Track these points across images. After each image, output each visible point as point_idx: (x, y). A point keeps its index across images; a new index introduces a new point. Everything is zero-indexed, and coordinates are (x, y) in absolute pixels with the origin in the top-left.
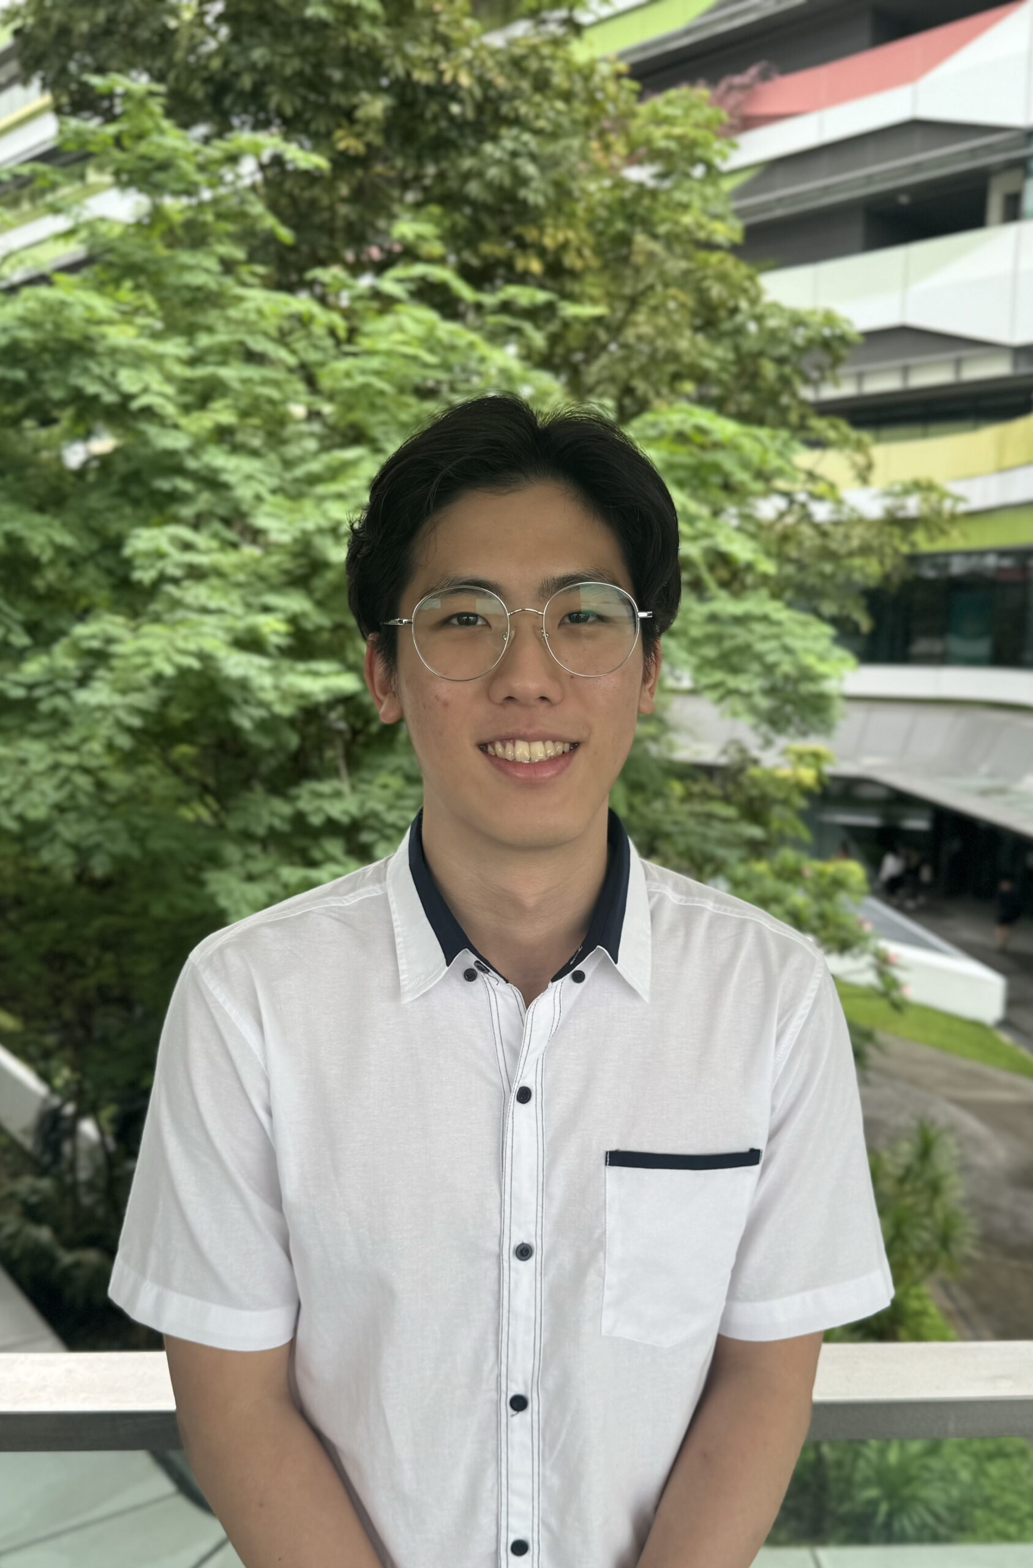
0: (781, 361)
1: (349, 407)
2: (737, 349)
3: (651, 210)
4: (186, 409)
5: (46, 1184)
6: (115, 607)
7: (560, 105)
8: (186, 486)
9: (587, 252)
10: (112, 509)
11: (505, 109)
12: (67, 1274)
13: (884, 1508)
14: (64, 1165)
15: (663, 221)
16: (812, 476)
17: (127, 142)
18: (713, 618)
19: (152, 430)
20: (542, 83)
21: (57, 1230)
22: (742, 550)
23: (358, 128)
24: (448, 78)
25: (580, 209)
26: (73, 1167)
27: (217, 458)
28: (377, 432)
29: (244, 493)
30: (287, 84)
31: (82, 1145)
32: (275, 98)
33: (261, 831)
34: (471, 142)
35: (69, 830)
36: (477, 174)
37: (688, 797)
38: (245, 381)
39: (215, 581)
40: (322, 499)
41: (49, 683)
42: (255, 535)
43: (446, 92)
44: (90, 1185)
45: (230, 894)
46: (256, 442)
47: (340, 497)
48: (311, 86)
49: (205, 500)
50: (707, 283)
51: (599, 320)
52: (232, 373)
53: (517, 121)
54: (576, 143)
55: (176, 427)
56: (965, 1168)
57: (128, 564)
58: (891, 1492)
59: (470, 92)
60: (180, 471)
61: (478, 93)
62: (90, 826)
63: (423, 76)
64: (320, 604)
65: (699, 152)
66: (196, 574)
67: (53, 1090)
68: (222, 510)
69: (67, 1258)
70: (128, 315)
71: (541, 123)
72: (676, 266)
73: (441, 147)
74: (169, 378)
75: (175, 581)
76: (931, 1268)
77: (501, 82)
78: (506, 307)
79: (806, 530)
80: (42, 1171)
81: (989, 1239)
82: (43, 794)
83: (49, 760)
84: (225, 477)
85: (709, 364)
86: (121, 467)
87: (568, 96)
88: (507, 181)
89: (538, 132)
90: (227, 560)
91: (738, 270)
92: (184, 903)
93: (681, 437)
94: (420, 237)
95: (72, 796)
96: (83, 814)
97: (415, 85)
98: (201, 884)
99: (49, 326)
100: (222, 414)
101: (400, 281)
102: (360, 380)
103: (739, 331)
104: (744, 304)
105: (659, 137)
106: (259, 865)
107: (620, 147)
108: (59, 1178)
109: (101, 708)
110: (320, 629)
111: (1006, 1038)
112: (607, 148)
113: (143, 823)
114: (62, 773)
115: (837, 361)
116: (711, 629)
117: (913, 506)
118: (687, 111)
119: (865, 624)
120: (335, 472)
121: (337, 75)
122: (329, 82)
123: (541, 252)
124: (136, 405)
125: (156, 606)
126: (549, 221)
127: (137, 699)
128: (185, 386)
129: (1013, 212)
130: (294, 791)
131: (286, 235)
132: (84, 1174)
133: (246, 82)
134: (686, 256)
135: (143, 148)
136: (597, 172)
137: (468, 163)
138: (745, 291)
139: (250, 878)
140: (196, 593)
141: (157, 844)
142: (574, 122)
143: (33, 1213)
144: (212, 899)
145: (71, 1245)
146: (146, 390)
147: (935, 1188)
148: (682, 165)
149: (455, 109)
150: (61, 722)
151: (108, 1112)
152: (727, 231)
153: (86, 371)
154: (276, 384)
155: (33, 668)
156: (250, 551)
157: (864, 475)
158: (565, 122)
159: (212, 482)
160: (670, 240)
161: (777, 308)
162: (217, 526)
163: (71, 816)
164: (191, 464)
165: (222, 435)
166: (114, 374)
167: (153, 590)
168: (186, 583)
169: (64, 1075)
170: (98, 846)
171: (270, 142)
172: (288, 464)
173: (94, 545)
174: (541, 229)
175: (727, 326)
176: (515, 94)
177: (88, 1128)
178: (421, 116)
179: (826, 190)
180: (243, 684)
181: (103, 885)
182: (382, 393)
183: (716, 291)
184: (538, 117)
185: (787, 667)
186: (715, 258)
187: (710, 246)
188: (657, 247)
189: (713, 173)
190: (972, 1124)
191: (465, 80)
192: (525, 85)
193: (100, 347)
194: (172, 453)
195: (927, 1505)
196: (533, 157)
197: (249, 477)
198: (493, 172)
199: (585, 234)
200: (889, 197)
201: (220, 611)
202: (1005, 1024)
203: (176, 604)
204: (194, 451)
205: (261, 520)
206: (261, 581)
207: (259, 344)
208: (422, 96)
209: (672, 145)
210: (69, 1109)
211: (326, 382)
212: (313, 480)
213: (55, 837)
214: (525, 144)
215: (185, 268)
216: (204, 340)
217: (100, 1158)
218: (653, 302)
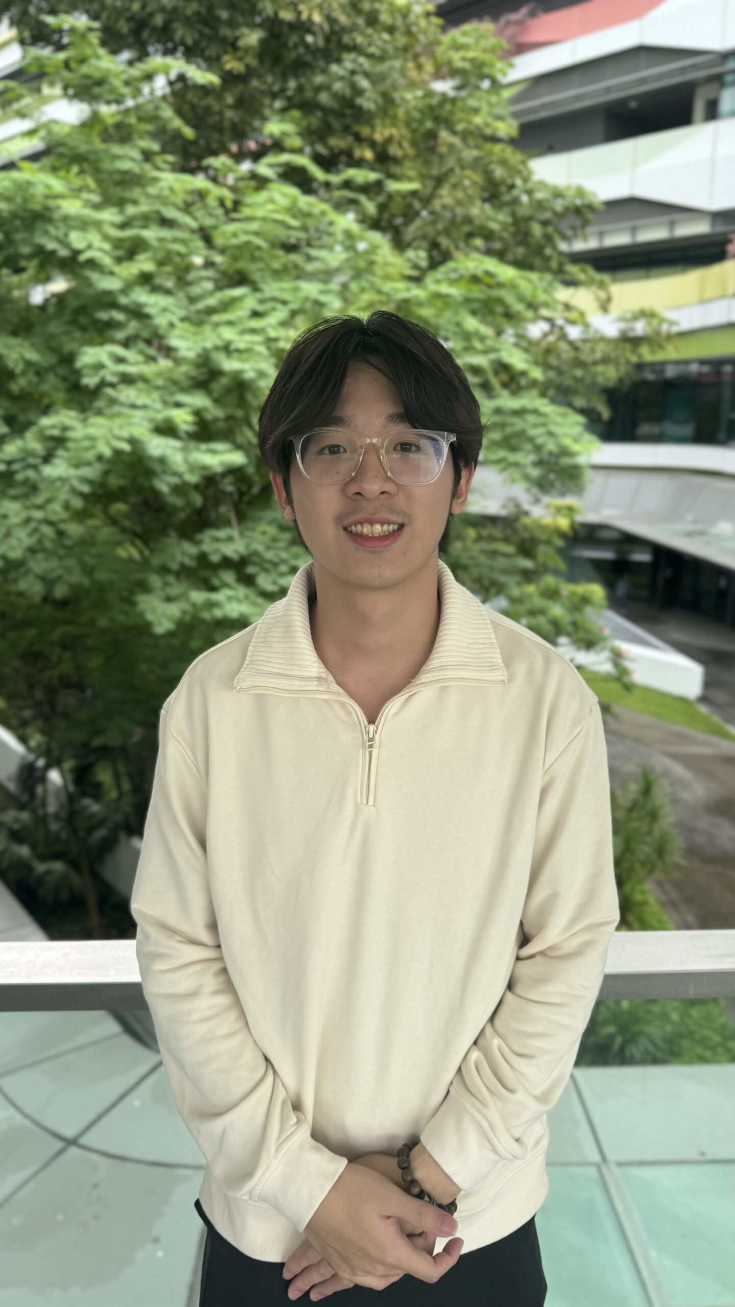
0: (545, 223)
1: (235, 259)
2: (513, 214)
3: (451, 113)
4: (119, 260)
5: (25, 816)
6: (68, 405)
7: (386, 36)
8: (119, 316)
9: (406, 144)
10: (66, 333)
11: (346, 39)
12: (41, 879)
13: (619, 1040)
14: (37, 802)
15: (461, 121)
16: (567, 307)
17: (73, 65)
18: (498, 411)
19: (94, 276)
20: (372, 20)
21: (33, 848)
22: (517, 360)
23: (240, 54)
24: (304, 16)
25: (401, 112)
26: (44, 804)
27: (142, 296)
28: (256, 276)
29: (161, 321)
30: (187, 22)
31: (50, 788)
32: (179, 32)
33: (175, 566)
34: (322, 63)
35: (39, 565)
36: (327, 87)
37: (479, 539)
38: (161, 240)
39: (141, 385)
40: (217, 325)
41: (23, 459)
42: (169, 351)
43: (302, 27)
44: (57, 817)
45: (154, 611)
46: (169, 284)
47: (230, 323)
48: (206, 23)
49: (133, 326)
50: (492, 167)
51: (414, 193)
52: (151, 234)
53: (354, 48)
54: (397, 64)
55: (111, 273)
56: (675, 801)
57: (78, 373)
58: (623, 1030)
59: (321, 26)
60: (115, 305)
61: (326, 27)
62: (53, 563)
63: (287, 15)
64: (217, 401)
65: (486, 70)
66: (127, 380)
67: (29, 749)
68: (145, 334)
69: (41, 868)
70: (77, 192)
71: (372, 50)
72: (469, 154)
73: (300, 67)
74: (106, 238)
75: (112, 385)
76: (651, 872)
77: (343, 19)
78: (347, 185)
79: (563, 346)
80: (22, 807)
81: (692, 851)
82: (19, 540)
83: (24, 515)
84: (148, 310)
85: (494, 226)
86: (73, 303)
87: (391, 30)
88: (348, 92)
89: (370, 56)
90: (149, 370)
91: (514, 156)
92: (121, 618)
93: (475, 279)
94: (284, 134)
95: (40, 541)
96: (49, 554)
97: (281, 22)
98: (133, 604)
99: (19, 200)
100: (144, 263)
101: (271, 166)
102: (243, 238)
103: (516, 201)
104: (518, 182)
105: (458, 59)
106: (175, 590)
107: (429, 67)
108: (34, 811)
109: (61, 479)
110: (216, 420)
111: (703, 709)
112: (419, 67)
113: (91, 561)
114: (33, 525)
115: (586, 223)
116: (496, 419)
117: (640, 328)
118: (477, 42)
119: (605, 413)
120: (226, 306)
121: (224, 15)
122: (218, 19)
123: (373, 144)
124: (83, 257)
125: (100, 403)
126: (378, 122)
127: (86, 472)
128: (117, 244)
129: (712, 113)
130: (199, 537)
131: (189, 132)
132: (52, 808)
133: (159, 20)
134: (477, 147)
135: (85, 69)
136: (412, 85)
137: (319, 79)
138: (519, 172)
139: (169, 599)
140: (128, 394)
141: (102, 576)
142: (396, 49)
143: (17, 836)
144: (141, 615)
145: (43, 858)
146: (89, 247)
147: (654, 816)
148: (473, 80)
149: (309, 39)
150: (33, 488)
151: (69, 764)
152: (506, 128)
153: (46, 233)
154: (183, 242)
155: (11, 449)
156: (164, 363)
157: (605, 306)
158: (390, 48)
159: (138, 313)
160: (465, 136)
161: (542, 184)
162: (142, 345)
163: (40, 556)
164: (123, 300)
165: (145, 279)
166: (66, 235)
167: (95, 392)
168: (121, 387)
169: (36, 739)
170: (60, 578)
171: (177, 65)
172: (192, 300)
173: (53, 360)
174: (373, 128)
175: (506, 198)
176: (354, 28)
177: (55, 776)
178: (285, 45)
179: (577, 98)
180: (162, 460)
181: (64, 603)
182: (259, 248)
183: (499, 172)
184: (370, 45)
185: (551, 446)
186: (498, 148)
187: (494, 139)
188: (456, 140)
189: (496, 86)
190: (679, 770)
191: (317, 18)
192: (361, 21)
193: (56, 215)
194: (108, 293)
195: (650, 1038)
196: (367, 75)
197: (165, 310)
198: (338, 86)
199: (405, 131)
200: (623, 102)
201: (145, 407)
202: (703, 699)
203: (113, 402)
204: (125, 291)
205: (174, 341)
206: (175, 385)
207: (170, 213)
208: (286, 30)
209: (467, 65)
210: (41, 763)
211: (219, 241)
212: (211, 311)
213: (28, 571)
214: (361, 65)
215: (116, 157)
216: (131, 210)
217: (63, 797)
218: (453, 180)
